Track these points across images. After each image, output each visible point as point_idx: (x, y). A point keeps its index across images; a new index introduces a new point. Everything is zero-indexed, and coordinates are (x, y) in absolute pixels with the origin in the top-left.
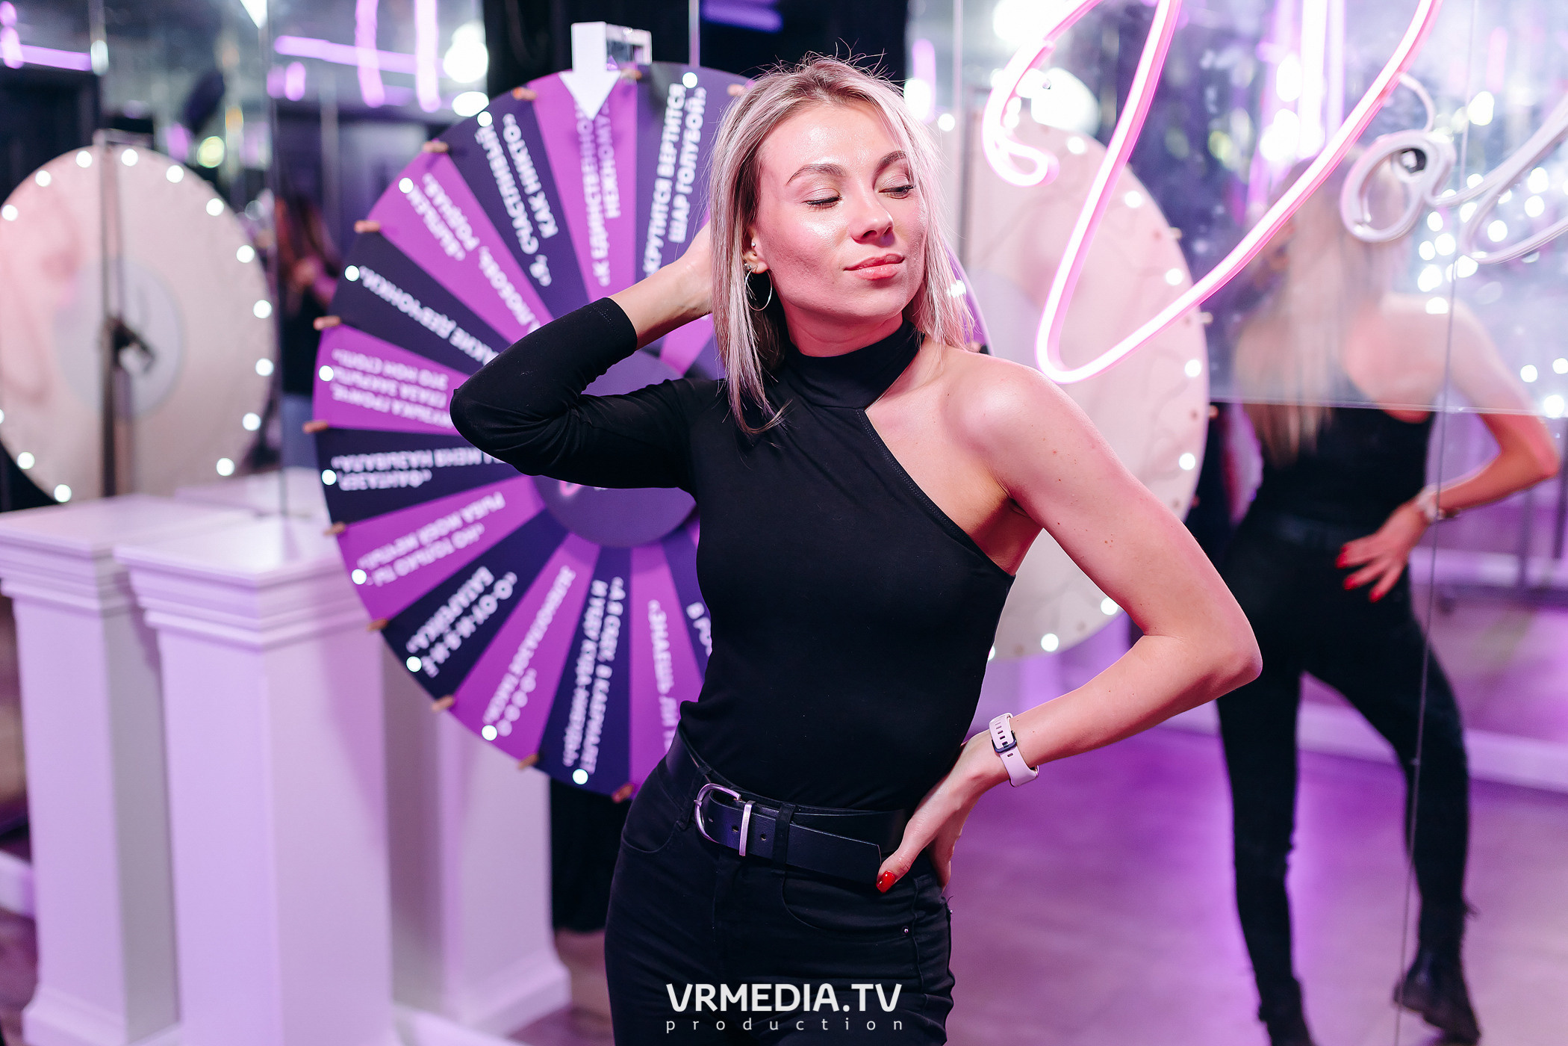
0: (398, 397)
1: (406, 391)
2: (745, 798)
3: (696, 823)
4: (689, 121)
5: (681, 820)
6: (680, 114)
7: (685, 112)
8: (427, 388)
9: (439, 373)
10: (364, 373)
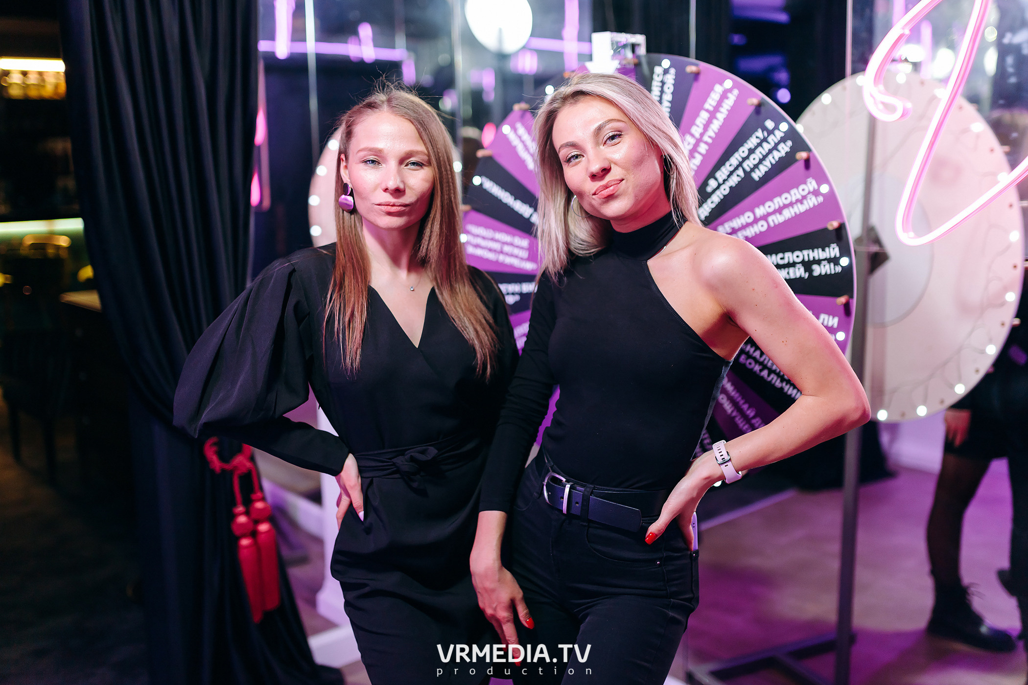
0: (502, 252)
1: (507, 249)
2: (568, 481)
3: (543, 494)
4: (665, 88)
5: (537, 493)
6: (660, 84)
7: (663, 83)
8: (517, 247)
9: (524, 238)
10: (484, 238)
